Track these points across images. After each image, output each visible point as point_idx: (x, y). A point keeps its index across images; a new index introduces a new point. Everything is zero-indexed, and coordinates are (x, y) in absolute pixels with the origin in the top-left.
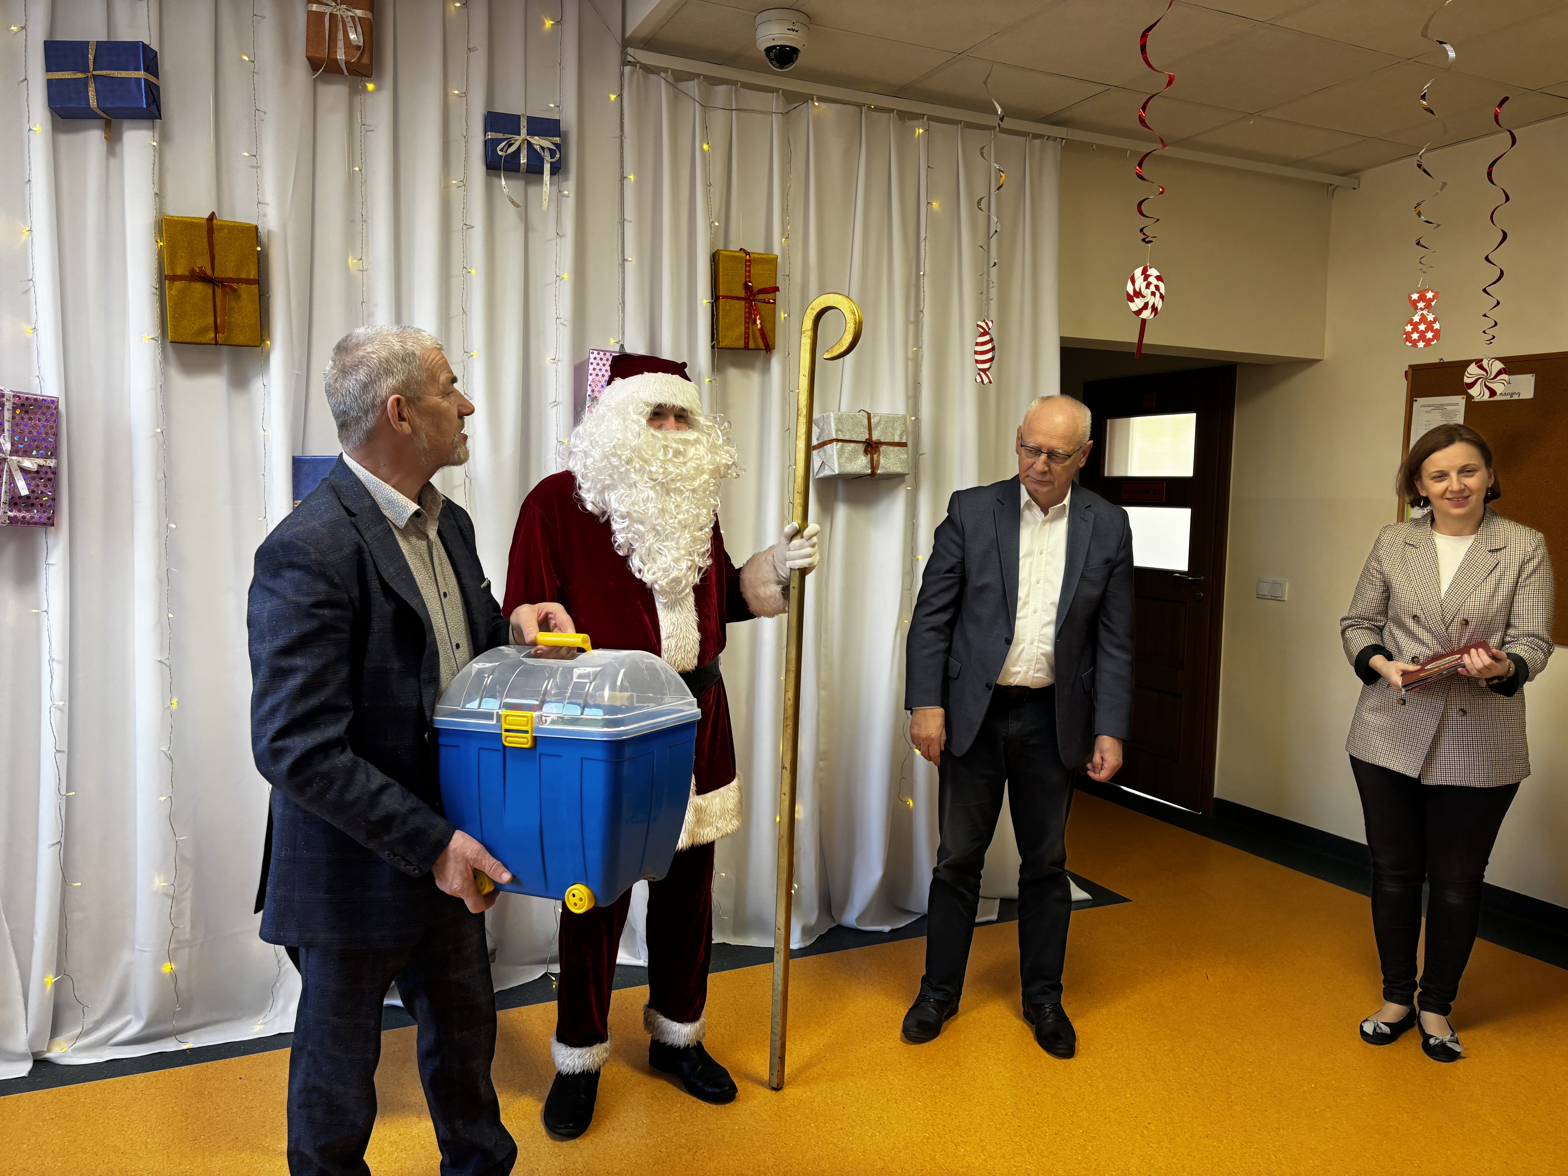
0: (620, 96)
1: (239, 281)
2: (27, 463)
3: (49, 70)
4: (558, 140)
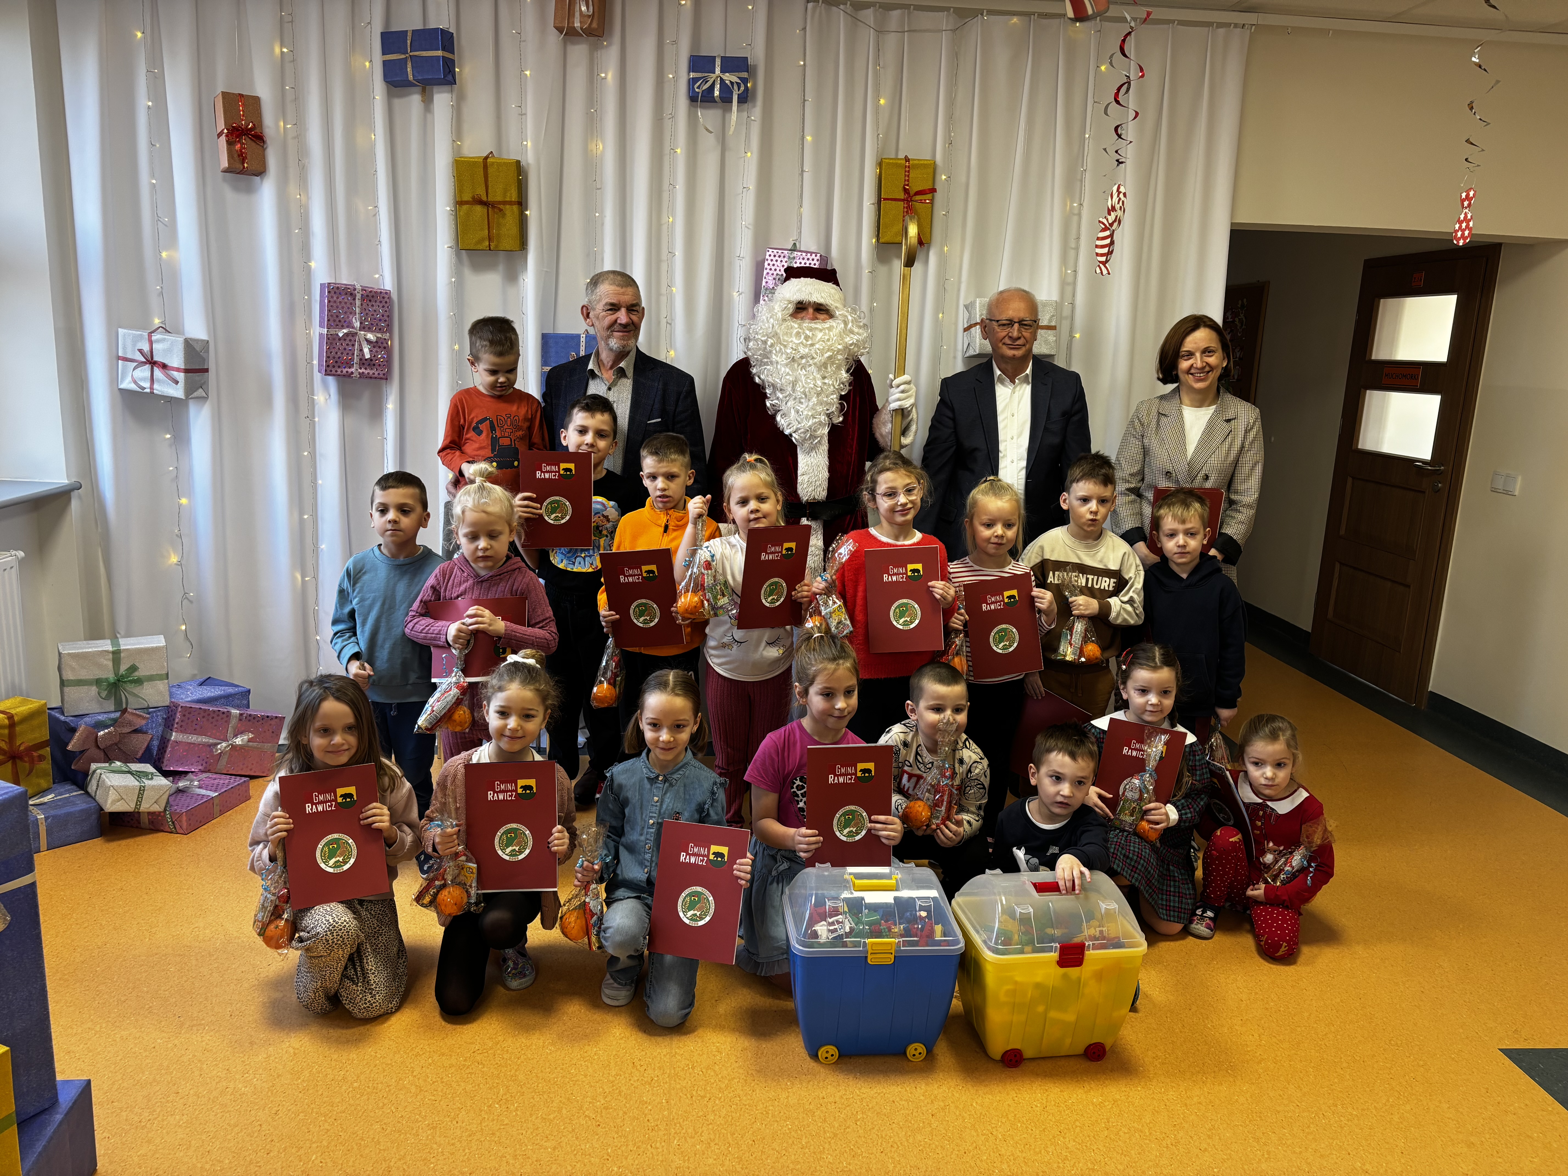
0: (804, 30)
1: (505, 203)
2: (370, 336)
3: (384, 53)
4: (745, 75)
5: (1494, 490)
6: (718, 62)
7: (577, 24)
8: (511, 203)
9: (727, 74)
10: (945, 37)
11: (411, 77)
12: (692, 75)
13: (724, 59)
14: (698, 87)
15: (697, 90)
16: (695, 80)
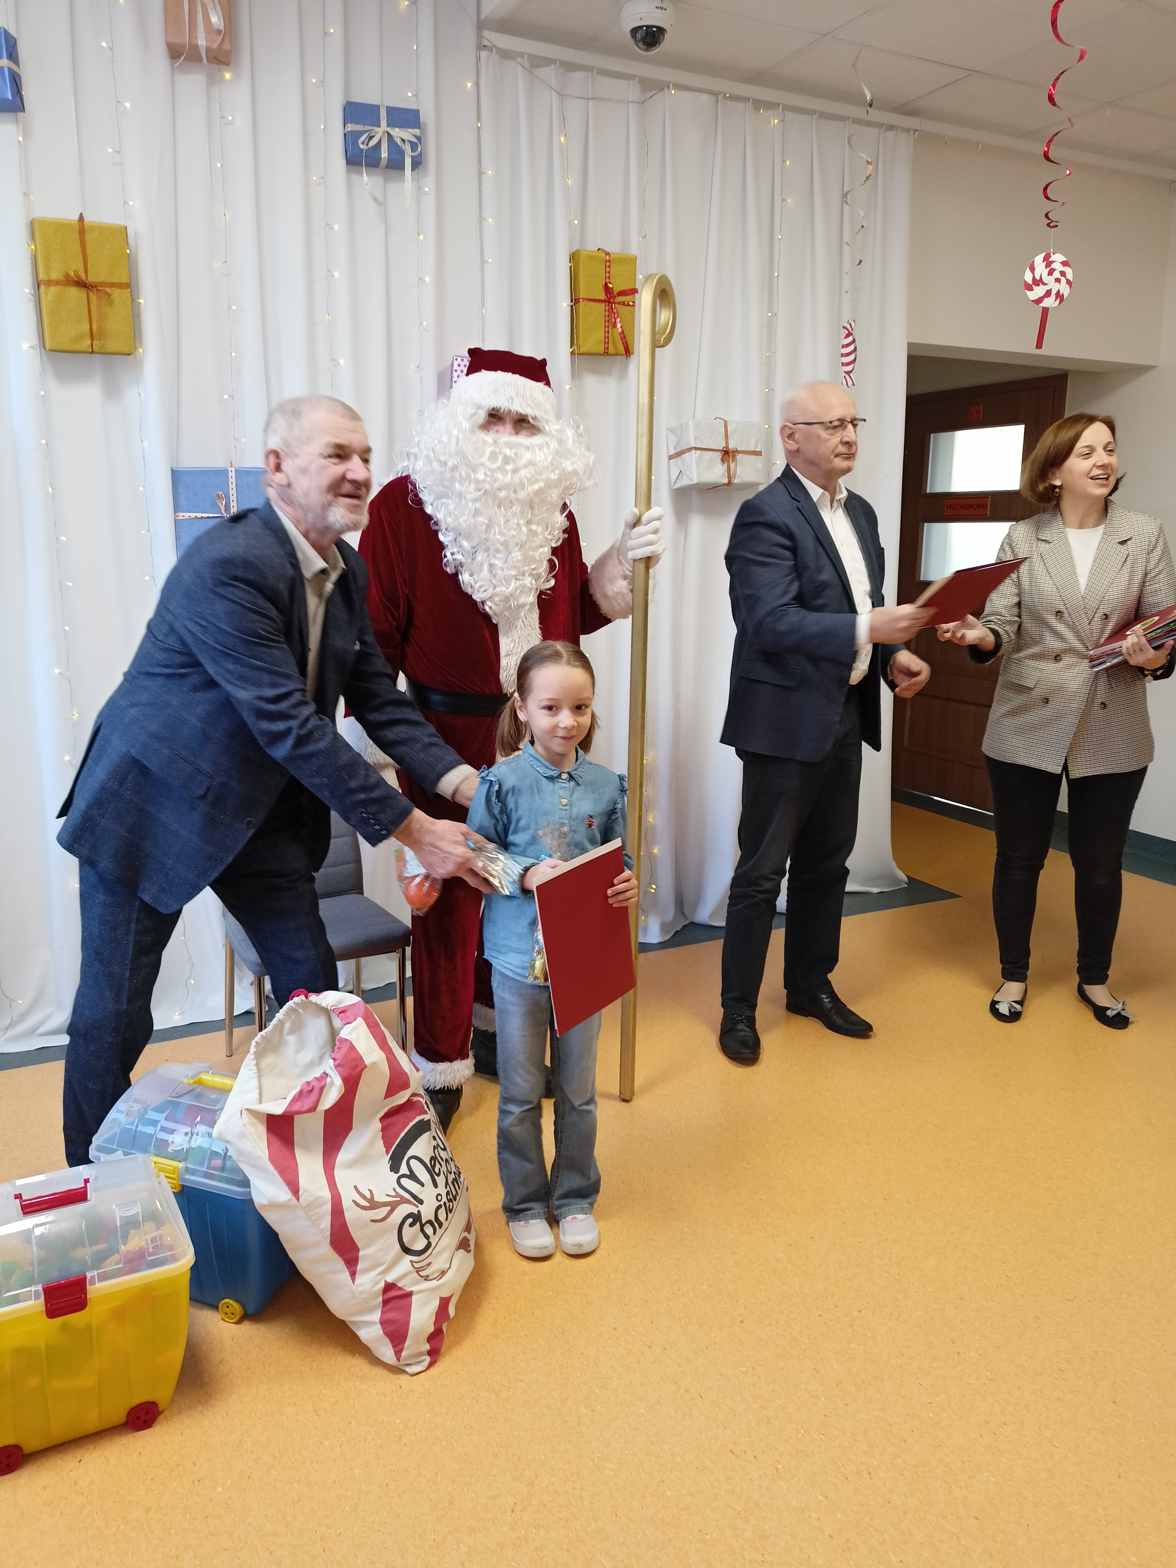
0: (477, 84)
1: (112, 285)
4: (417, 132)
6: (383, 114)
7: (201, 41)
8: (119, 285)
9: (397, 129)
10: (632, 111)
12: (350, 127)
13: (390, 110)
14: (363, 143)
15: (362, 146)
16: (354, 135)
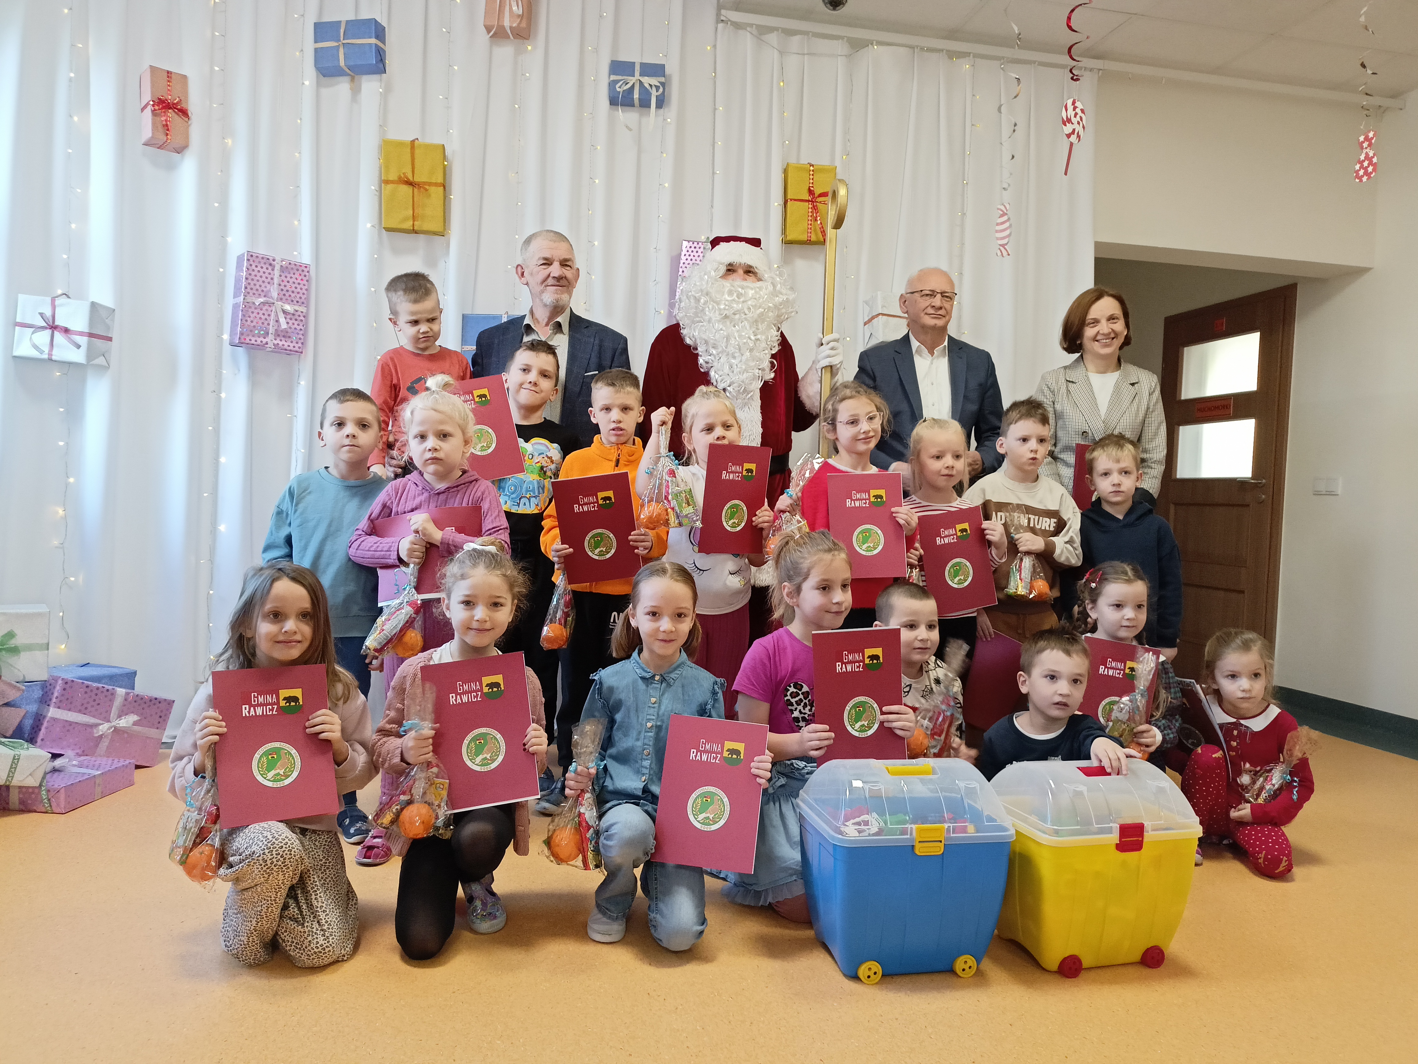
0: (715, 46)
1: (430, 184)
2: (288, 307)
3: (316, 42)
4: (662, 79)
5: (1317, 494)
6: (637, 68)
7: (507, 23)
8: (436, 185)
9: (646, 78)
10: (841, 62)
11: (342, 63)
12: (613, 77)
13: (643, 65)
14: (620, 87)
15: (618, 90)
16: (616, 82)
